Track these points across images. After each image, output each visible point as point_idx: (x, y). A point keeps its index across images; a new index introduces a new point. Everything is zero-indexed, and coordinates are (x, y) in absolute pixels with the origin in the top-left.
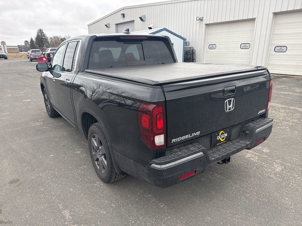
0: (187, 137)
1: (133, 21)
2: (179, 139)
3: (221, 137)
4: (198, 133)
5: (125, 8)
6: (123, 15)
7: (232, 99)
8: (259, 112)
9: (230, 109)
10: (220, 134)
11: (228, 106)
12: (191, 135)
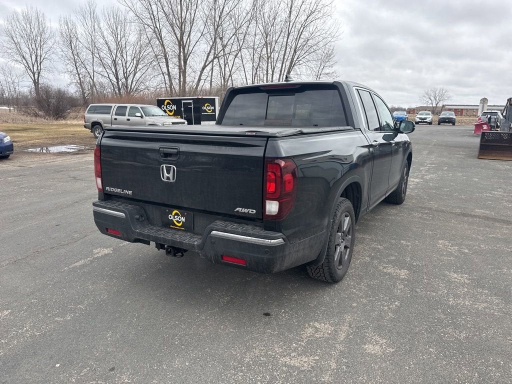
0: (119, 190)
2: (112, 190)
3: (174, 218)
7: (172, 166)
8: (237, 209)
9: (168, 178)
10: (173, 214)
11: (166, 174)
12: (123, 191)
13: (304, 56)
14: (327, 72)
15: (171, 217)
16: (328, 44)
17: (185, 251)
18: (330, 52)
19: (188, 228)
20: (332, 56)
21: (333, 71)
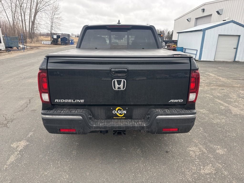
0: (70, 101)
1: (211, 15)
2: (62, 101)
3: (117, 112)
4: (82, 101)
5: (205, 4)
6: (203, 10)
7: (123, 80)
8: (171, 101)
9: (119, 88)
10: (117, 109)
11: (117, 86)
12: (74, 101)
13: (43, 7)
14: (57, 17)
15: (114, 112)
16: (56, 2)
17: (125, 131)
18: (57, 7)
19: (128, 117)
20: (58, 9)
21: (60, 17)
